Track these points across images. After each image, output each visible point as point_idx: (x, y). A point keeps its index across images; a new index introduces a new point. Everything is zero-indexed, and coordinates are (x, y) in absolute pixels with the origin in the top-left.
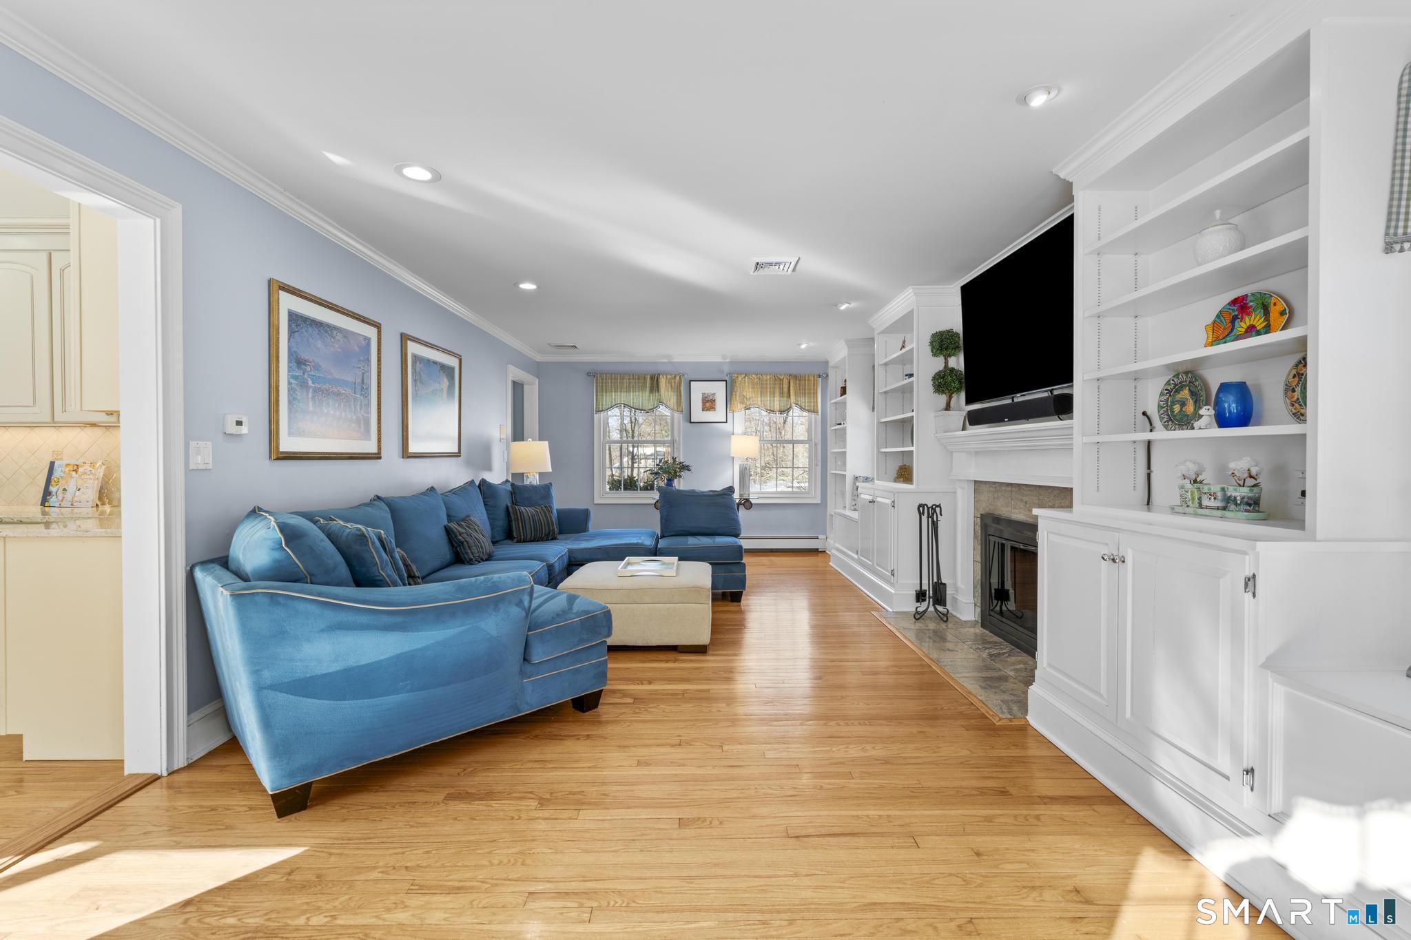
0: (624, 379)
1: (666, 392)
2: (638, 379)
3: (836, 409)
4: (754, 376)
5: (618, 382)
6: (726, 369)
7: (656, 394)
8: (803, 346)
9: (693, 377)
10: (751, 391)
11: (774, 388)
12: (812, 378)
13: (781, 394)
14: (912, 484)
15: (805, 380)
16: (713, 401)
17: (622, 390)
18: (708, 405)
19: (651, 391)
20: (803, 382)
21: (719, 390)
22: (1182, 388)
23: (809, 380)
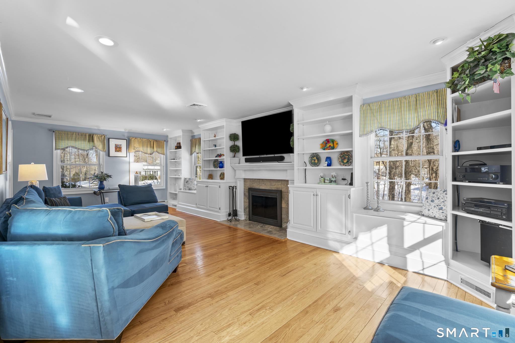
0: (73, 134)
1: (98, 143)
2: (81, 135)
3: (171, 154)
4: (139, 139)
5: (69, 136)
6: (126, 135)
7: (91, 143)
8: (165, 130)
9: (109, 137)
10: (138, 144)
11: (148, 144)
12: (162, 141)
13: (151, 147)
14: (224, 180)
15: (160, 142)
16: (120, 148)
17: (72, 139)
18: (118, 149)
19: (89, 141)
20: (159, 143)
21: (123, 143)
22: (314, 157)
23: (161, 142)
